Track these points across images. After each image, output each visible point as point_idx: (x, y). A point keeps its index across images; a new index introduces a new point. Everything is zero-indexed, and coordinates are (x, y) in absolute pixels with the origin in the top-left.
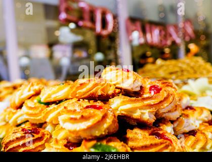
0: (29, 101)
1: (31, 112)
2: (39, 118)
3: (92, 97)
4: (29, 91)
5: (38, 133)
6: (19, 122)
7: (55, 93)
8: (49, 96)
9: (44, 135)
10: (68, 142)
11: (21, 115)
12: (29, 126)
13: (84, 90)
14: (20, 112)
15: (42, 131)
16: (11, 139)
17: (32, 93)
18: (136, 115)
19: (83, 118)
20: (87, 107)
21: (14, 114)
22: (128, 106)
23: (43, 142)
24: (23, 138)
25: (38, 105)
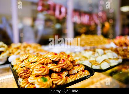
0: (25, 60)
1: (26, 64)
2: (28, 66)
3: (43, 64)
4: (25, 57)
5: (28, 71)
6: (22, 67)
7: (33, 60)
8: (32, 60)
9: (30, 72)
10: (36, 75)
11: (23, 65)
12: (25, 68)
13: (41, 61)
14: (22, 63)
15: (29, 70)
16: (21, 73)
17: (26, 58)
18: (54, 70)
19: (40, 71)
20: (41, 67)
21: (20, 64)
22: (53, 67)
23: (29, 74)
24: (24, 73)
25: (28, 62)
